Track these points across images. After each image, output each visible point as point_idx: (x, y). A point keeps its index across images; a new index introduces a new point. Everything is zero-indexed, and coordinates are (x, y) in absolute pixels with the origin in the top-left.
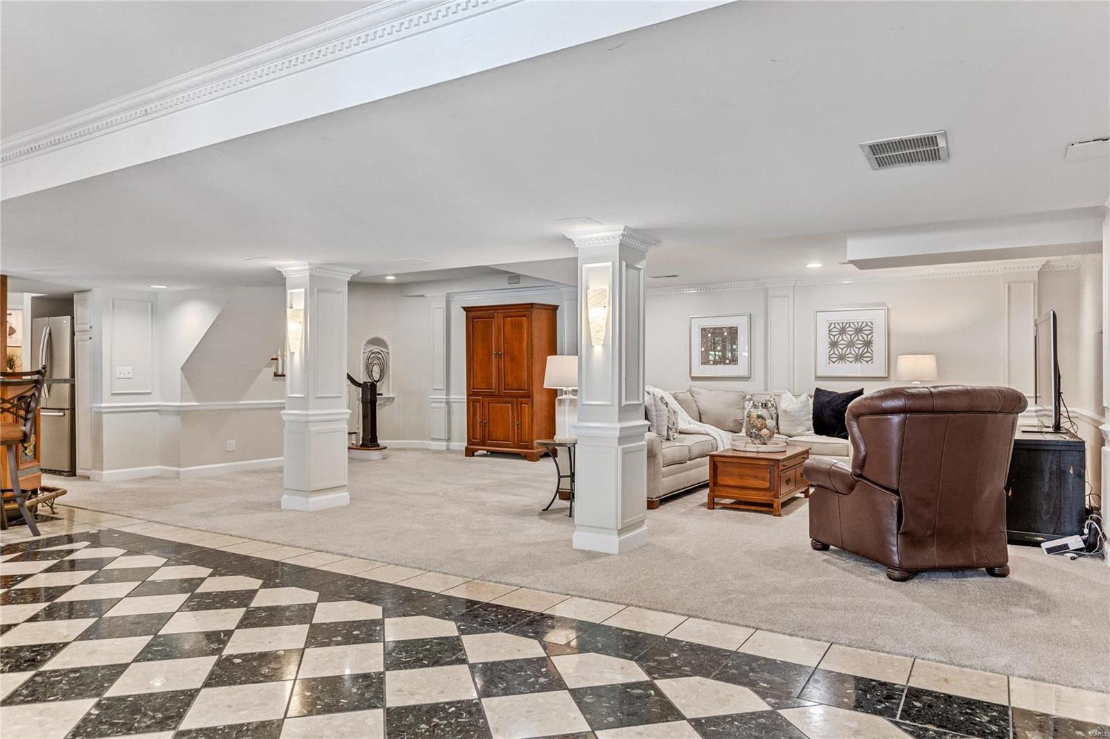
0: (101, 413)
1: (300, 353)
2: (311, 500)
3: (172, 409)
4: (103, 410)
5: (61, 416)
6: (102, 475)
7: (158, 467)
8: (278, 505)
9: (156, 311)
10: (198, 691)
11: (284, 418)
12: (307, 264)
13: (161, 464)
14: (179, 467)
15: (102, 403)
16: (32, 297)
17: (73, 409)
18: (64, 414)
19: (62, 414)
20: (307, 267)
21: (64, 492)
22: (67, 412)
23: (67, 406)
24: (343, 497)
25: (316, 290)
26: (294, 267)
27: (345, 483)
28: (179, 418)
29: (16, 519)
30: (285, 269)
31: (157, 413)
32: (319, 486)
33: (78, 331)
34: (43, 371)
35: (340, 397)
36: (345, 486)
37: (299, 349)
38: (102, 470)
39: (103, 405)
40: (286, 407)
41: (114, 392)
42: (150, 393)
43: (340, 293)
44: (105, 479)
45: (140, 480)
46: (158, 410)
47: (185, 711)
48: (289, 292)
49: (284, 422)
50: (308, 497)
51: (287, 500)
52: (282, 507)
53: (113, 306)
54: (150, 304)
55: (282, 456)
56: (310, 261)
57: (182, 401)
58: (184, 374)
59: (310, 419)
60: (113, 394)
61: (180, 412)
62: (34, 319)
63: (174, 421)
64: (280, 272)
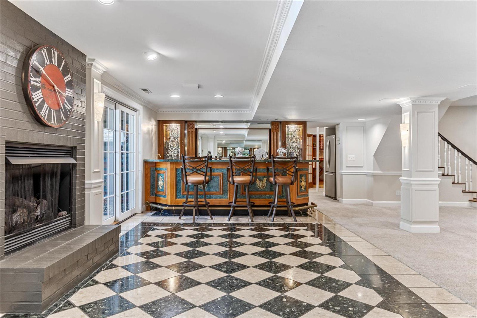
0: (342, 174)
1: (408, 147)
2: (413, 226)
3: (370, 174)
4: (343, 173)
5: (332, 175)
6: (342, 201)
7: (366, 200)
8: (398, 226)
9: (365, 130)
10: (255, 307)
11: (401, 181)
12: (409, 98)
13: (367, 199)
14: (373, 201)
15: (342, 170)
16: (326, 129)
17: (335, 173)
18: (333, 175)
19: (332, 174)
20: (410, 100)
21: (316, 206)
22: (334, 173)
23: (334, 171)
24: (435, 228)
25: (416, 112)
26: (405, 101)
27: (438, 221)
28: (372, 178)
29: (297, 214)
30: (401, 103)
31: (365, 176)
32: (418, 220)
33: (337, 141)
34: (297, 157)
35: (434, 171)
36: (437, 222)
37: (407, 145)
38: (343, 199)
39: (343, 171)
40: (402, 176)
41: (347, 166)
42: (362, 167)
43: (432, 112)
44: (343, 202)
45: (354, 205)
46: (365, 174)
47: (241, 314)
48: (403, 115)
49: (401, 183)
50: (411, 225)
51: (402, 224)
52: (400, 227)
53: (347, 129)
54: (362, 127)
55: (400, 201)
56: (411, 97)
57: (374, 170)
58: (375, 158)
59: (412, 182)
60: (347, 167)
61: (374, 176)
62: (327, 137)
63: (371, 179)
64: (399, 105)
